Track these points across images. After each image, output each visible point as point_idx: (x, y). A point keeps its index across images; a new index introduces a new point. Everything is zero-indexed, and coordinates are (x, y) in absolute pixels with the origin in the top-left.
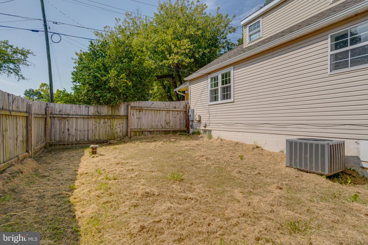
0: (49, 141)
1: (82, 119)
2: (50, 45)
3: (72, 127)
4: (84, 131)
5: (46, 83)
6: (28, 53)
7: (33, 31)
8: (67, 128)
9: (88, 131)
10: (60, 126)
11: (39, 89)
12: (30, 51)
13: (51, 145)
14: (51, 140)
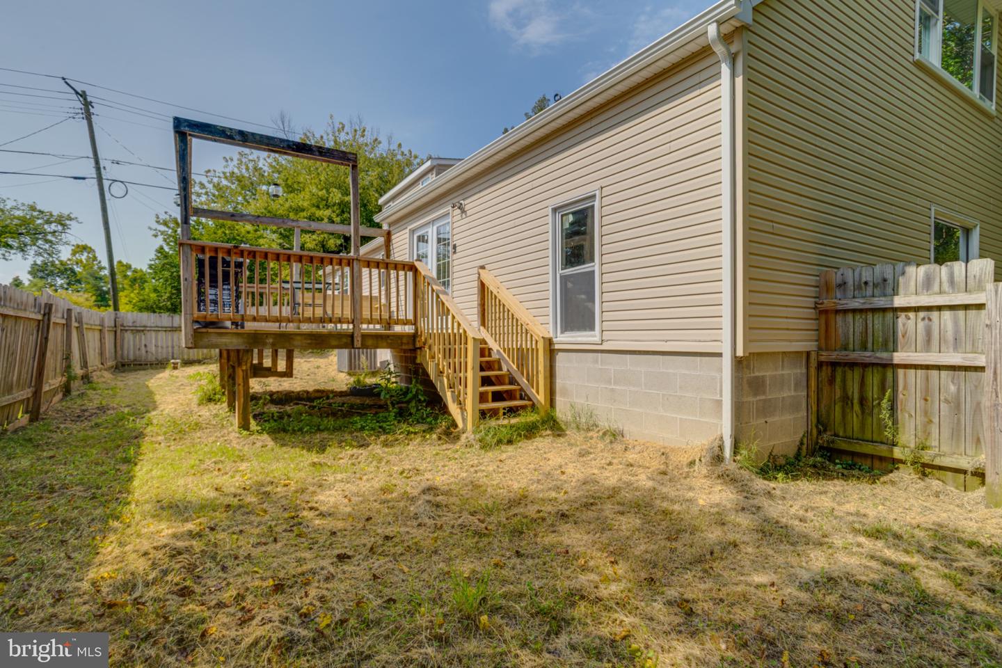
0: (120, 360)
1: (164, 333)
2: (107, 202)
3: (151, 341)
4: (167, 347)
5: (89, 245)
6: (70, 219)
7: (76, 178)
8: (143, 343)
9: (173, 347)
10: (134, 341)
11: (69, 260)
12: (72, 216)
13: (123, 365)
14: (122, 358)
